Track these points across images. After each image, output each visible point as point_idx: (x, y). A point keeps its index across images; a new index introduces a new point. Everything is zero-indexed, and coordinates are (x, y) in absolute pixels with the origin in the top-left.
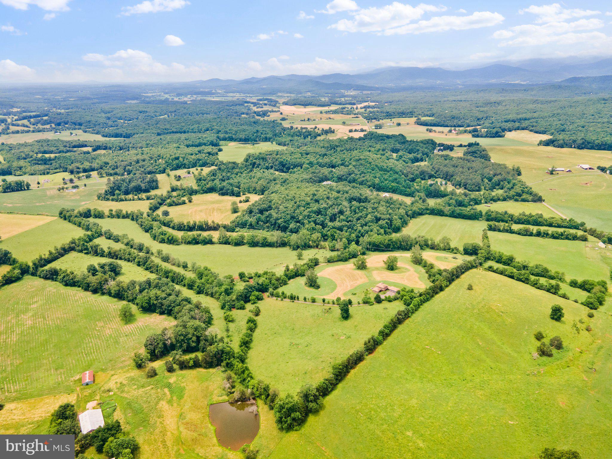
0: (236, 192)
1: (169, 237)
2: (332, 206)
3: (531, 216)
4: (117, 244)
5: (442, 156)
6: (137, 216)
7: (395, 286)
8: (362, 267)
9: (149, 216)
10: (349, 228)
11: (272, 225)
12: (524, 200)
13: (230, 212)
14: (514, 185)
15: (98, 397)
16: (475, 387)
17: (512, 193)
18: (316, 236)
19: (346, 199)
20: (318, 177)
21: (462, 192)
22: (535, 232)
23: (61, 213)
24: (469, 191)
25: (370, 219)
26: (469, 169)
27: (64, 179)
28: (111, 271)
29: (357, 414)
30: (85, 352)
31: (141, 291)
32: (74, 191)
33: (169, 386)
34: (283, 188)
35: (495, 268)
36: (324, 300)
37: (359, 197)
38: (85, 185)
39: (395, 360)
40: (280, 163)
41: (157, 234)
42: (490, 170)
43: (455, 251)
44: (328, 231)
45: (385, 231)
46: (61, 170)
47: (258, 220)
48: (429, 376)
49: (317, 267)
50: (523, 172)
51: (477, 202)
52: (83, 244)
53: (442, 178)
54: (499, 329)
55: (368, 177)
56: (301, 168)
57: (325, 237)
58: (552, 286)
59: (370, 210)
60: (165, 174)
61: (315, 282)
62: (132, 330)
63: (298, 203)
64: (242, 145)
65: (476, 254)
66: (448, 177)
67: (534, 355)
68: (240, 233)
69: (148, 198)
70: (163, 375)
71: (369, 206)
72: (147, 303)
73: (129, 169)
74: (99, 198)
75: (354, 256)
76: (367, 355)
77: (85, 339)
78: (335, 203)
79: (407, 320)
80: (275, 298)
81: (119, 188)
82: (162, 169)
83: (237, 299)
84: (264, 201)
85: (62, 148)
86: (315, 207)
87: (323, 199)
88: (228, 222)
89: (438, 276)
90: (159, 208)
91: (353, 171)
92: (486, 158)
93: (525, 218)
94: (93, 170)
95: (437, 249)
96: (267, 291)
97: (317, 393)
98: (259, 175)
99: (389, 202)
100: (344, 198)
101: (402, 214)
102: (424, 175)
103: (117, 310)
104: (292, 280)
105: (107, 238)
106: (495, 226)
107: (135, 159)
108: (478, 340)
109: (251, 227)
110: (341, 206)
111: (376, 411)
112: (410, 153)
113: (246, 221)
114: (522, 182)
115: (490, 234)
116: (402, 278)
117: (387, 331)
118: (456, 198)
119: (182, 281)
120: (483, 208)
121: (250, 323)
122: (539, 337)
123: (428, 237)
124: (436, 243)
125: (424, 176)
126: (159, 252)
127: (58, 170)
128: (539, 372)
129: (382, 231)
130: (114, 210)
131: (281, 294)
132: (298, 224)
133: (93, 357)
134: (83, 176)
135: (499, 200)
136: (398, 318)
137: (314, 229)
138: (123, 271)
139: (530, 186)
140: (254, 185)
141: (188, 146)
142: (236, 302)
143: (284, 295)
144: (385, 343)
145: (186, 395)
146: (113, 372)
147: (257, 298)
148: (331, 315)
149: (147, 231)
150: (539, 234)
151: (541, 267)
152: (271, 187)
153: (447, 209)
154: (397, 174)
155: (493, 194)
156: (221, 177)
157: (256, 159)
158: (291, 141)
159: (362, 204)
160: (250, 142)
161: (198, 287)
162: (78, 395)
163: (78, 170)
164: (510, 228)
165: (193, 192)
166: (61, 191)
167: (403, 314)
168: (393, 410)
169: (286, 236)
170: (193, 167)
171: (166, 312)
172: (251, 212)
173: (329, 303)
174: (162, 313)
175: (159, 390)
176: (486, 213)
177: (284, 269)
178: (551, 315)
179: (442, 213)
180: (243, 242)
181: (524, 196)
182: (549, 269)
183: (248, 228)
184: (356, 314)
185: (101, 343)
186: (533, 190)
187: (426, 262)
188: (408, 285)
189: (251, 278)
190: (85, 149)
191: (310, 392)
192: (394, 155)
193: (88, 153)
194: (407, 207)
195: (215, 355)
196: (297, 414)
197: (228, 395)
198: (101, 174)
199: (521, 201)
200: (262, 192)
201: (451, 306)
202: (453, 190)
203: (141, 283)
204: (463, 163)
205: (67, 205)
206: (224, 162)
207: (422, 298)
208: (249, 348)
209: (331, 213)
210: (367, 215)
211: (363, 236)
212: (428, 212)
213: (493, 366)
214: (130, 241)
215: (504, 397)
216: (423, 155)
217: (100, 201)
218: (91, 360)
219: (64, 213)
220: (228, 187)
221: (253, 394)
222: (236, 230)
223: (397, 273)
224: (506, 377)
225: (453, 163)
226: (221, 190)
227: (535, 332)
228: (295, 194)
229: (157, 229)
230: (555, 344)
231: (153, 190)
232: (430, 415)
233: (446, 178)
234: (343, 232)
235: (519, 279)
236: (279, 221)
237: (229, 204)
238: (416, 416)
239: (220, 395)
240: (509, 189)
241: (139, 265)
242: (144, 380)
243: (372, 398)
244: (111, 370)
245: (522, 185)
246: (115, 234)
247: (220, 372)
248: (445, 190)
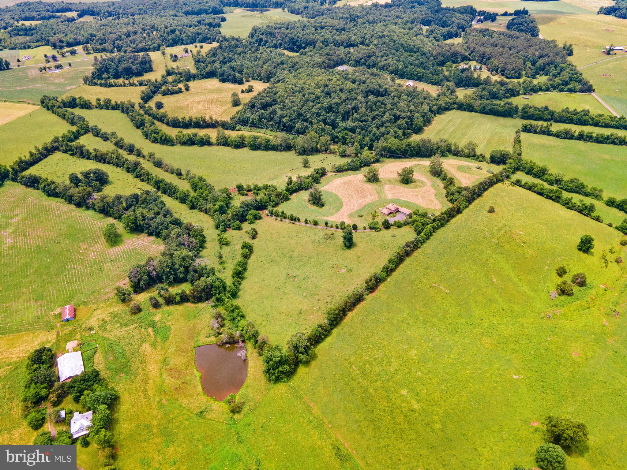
0: (238, 79)
1: (162, 136)
2: (345, 101)
3: (575, 112)
4: (106, 142)
5: (481, 31)
6: (128, 109)
7: (408, 207)
8: (373, 179)
9: (141, 107)
10: (362, 130)
11: (276, 123)
12: (570, 91)
13: (230, 105)
14: (562, 69)
15: (78, 337)
17: (557, 80)
18: (325, 138)
19: (362, 91)
20: (333, 60)
21: (499, 80)
22: (576, 134)
23: (43, 102)
24: (507, 78)
25: (387, 119)
26: (510, 50)
27: (46, 56)
28: (96, 181)
29: (350, 367)
30: (66, 280)
31: (127, 209)
32: (58, 71)
33: (153, 325)
34: (291, 76)
35: (523, 182)
36: (326, 224)
37: (377, 89)
38: (70, 65)
39: (398, 301)
40: (290, 40)
41: (149, 133)
42: (536, 50)
43: (481, 159)
44: (338, 133)
45: (404, 133)
46: (44, 43)
47: (261, 117)
48: (434, 320)
49: (324, 178)
50: (575, 52)
51: (514, 93)
52: (67, 144)
53: (477, 61)
54: (518, 263)
55: (390, 61)
56: (314, 47)
57: (334, 140)
58: (586, 207)
59: (388, 106)
60: (159, 52)
61: (320, 199)
62: (118, 255)
63: (306, 96)
64: (249, 13)
65: (504, 163)
66: (484, 60)
67: (552, 294)
68: (240, 133)
69: (141, 84)
70: (148, 311)
71: (388, 101)
72: (133, 223)
73: (118, 45)
74: (85, 83)
75: (367, 164)
76: (367, 295)
77: (67, 264)
78: (349, 97)
79: (416, 251)
80: (274, 217)
81: (107, 71)
82: (155, 45)
83: (233, 218)
84: (268, 93)
85: (44, 14)
86: (326, 102)
87: (335, 92)
88: (227, 119)
89: (457, 195)
90: (153, 97)
91: (374, 52)
92: (534, 32)
93: (569, 115)
94: (78, 43)
95: (461, 156)
96: (266, 209)
97: (309, 344)
98: (265, 56)
99: (412, 94)
100: (359, 91)
101: (426, 110)
103: (102, 228)
104: (295, 194)
105: (94, 135)
106: (531, 126)
107: (125, 30)
108: (493, 276)
109: (254, 125)
110: (355, 101)
111: (370, 364)
112: (443, 27)
113: (248, 118)
114: (572, 65)
115: (524, 136)
116: (417, 196)
117: (392, 266)
118: (491, 88)
119: (174, 193)
120: (519, 101)
121: (244, 249)
122: (561, 272)
123: (452, 141)
124: (460, 149)
125: (457, 58)
126: (151, 156)
127: (40, 43)
128: (555, 314)
129: (400, 132)
130: (102, 99)
131: (280, 214)
132: (306, 124)
133: (75, 287)
134: (67, 52)
135: (541, 89)
136: (405, 250)
137: (323, 130)
138: (110, 179)
139: (581, 72)
140: (258, 69)
141: (187, 13)
142: (232, 221)
143: (284, 215)
144: (389, 279)
145: (171, 336)
146: (95, 306)
147: (255, 217)
148: (333, 242)
149: (138, 128)
150: (581, 137)
151: (576, 181)
152: (278, 73)
153: (478, 104)
154: (425, 55)
155: (535, 82)
156: (221, 59)
157: (263, 34)
158: (305, 8)
159: (380, 99)
161: (191, 202)
162: (58, 333)
163: (61, 44)
164: (549, 129)
165: (191, 77)
166: (44, 71)
167: (412, 246)
168: (389, 363)
169: (291, 136)
170: (192, 43)
171: (154, 234)
172: (253, 106)
173: (332, 227)
174: (150, 234)
175: (143, 330)
176: (523, 109)
177: (286, 180)
178: (579, 246)
179: (471, 109)
180: (243, 143)
181: (572, 85)
182: (585, 184)
183: (250, 126)
184: (361, 242)
185: (84, 270)
186: (583, 76)
187: (445, 176)
188: (422, 205)
189: (249, 191)
190: (69, 15)
191: (300, 345)
192: (425, 28)
193: (73, 20)
194: (432, 101)
195: (204, 290)
196: (286, 368)
197: (216, 337)
198: (87, 50)
199: (566, 91)
200: (267, 79)
201: (467, 234)
202: (488, 77)
203: (127, 199)
204: (504, 41)
205: (50, 90)
206: (227, 37)
207: (435, 224)
208: (242, 278)
209: (343, 110)
210: (384, 112)
211: (378, 140)
212: (456, 106)
213: (505, 307)
214: (119, 141)
215: (512, 346)
216: (459, 28)
217: (87, 86)
218: (73, 291)
219: (46, 101)
220: (229, 72)
221: (242, 336)
222: (237, 128)
223: (411, 188)
224: (518, 320)
225: (492, 40)
226: (222, 75)
227: (558, 267)
228: (304, 84)
229: (149, 126)
230: (578, 281)
231: (146, 73)
232: (429, 369)
233: (482, 61)
234: (356, 134)
235: (549, 197)
236: (285, 120)
237: (230, 95)
238: (413, 370)
239: (208, 335)
240: (555, 76)
241: (128, 171)
242: (128, 317)
243: (368, 348)
244: (94, 303)
245: (572, 70)
246: (103, 131)
247: (209, 307)
248: (479, 77)
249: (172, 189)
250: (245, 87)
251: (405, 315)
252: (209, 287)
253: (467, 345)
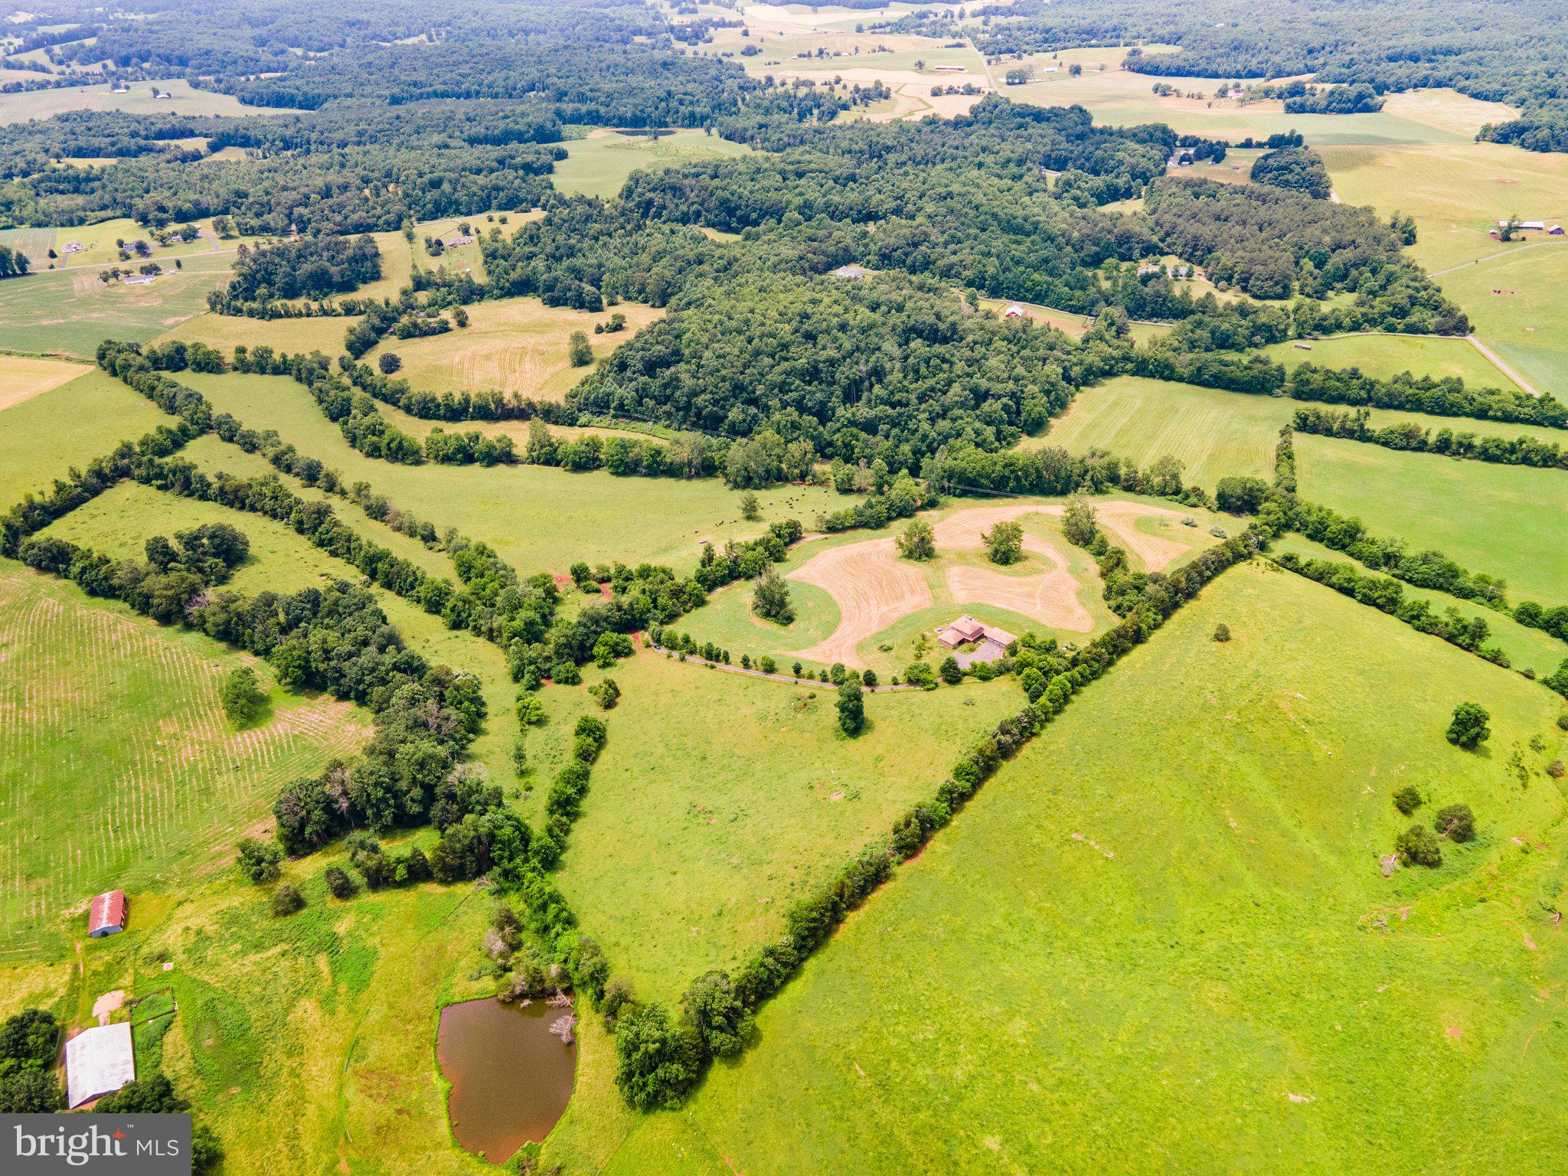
0: (588, 298)
1: (392, 440)
2: (851, 354)
3: (1427, 385)
4: (251, 457)
5: (1188, 184)
6: (311, 371)
7: (1008, 626)
8: (921, 550)
9: (345, 368)
10: (894, 425)
11: (678, 409)
12: (1412, 329)
13: (567, 363)
14: (1390, 279)
15: (127, 980)
16: (1202, 971)
17: (1380, 304)
18: (801, 447)
19: (894, 329)
20: (824, 253)
21: (1235, 301)
22: (1432, 439)
23: (102, 356)
24: (1255, 297)
25: (957, 398)
26: (1261, 230)
27: (120, 244)
28: (215, 555)
29: (849, 1070)
30: (114, 821)
31: (285, 630)
32: (148, 281)
33: (331, 945)
34: (719, 291)
35: (1303, 562)
36: (797, 670)
37: (931, 326)
38: (179, 264)
39: (979, 881)
40: (721, 204)
41: (359, 432)
42: (1324, 231)
43: (1193, 500)
44: (834, 433)
45: (999, 432)
46: (119, 213)
47: (642, 394)
48: (1074, 933)
49: (794, 546)
50: (1420, 236)
51: (1273, 335)
52: (151, 461)
53: (1180, 256)
54: (1292, 778)
55: (965, 255)
56: (779, 222)
57: (824, 450)
58: (1465, 627)
59: (960, 367)
60: (400, 233)
61: (782, 604)
62: (255, 750)
63: (756, 341)
64: (625, 139)
65: (1254, 511)
66: (1197, 253)
67: (1386, 863)
68: (588, 433)
69: (349, 310)
70: (318, 908)
71: (959, 354)
72: (299, 667)
73: (301, 216)
74: (213, 309)
75: (904, 511)
76: (899, 863)
77: (119, 776)
78: (862, 345)
79: (1028, 745)
80: (664, 651)
81: (268, 279)
82: (391, 217)
83: (558, 653)
84: (660, 333)
85: (126, 141)
86: (803, 356)
87: (827, 332)
88: (556, 397)
89: (1132, 596)
90: (377, 342)
91: (926, 235)
92: (1318, 189)
93: (1411, 391)
94: (203, 213)
95: (1142, 492)
96: (644, 629)
97: (738, 1004)
98: (658, 242)
99: (1019, 338)
100: (887, 329)
101: (1054, 377)
102: (1125, 247)
103: (221, 680)
104: (720, 590)
105: (224, 439)
106: (1319, 418)
107: (319, 182)
108: (1227, 813)
109: (623, 412)
110: (878, 354)
111: (903, 1059)
112: (1097, 173)
113: (608, 395)
114: (1416, 269)
115: (1301, 442)
116: (1030, 595)
117: (963, 785)
118: (1216, 322)
119: (413, 588)
120: (1286, 355)
121: (583, 736)
122: (1408, 803)
123: (1119, 454)
124: (1140, 475)
125: (1130, 248)
126: (361, 490)
127: (109, 213)
128: (1394, 918)
129: (989, 432)
130: (250, 349)
131: (680, 642)
132: (753, 410)
133: (133, 840)
134: (176, 233)
135: (1339, 326)
136: (999, 742)
137: (795, 426)
138: (252, 550)
139: (1437, 284)
140: (639, 276)
141: (473, 141)
142: (555, 661)
143: (690, 646)
144: (956, 821)
145: (376, 976)
146: (181, 894)
147: (614, 651)
148: (813, 717)
149: (334, 419)
150: (1444, 446)
151: (1437, 560)
152: (688, 285)
153: (1184, 361)
154: (1052, 241)
155: (1325, 307)
156: (549, 249)
157: (654, 190)
158: (761, 126)
159: (939, 349)
160: (647, 129)
161: (453, 610)
162: (76, 968)
163: (160, 215)
164: (1362, 426)
165: (472, 293)
166: (112, 281)
167: (1015, 731)
168: (954, 1055)
169: (714, 441)
170: (480, 211)
171: (352, 695)
172: (623, 367)
173: (811, 677)
174: (343, 696)
175: (302, 960)
176: (1297, 374)
177: (700, 553)
178: (1451, 731)
179: (1167, 373)
180: (597, 459)
181: (1416, 316)
182: (1460, 565)
183: (615, 417)
184: (884, 719)
185: (162, 793)
186: (1442, 295)
187: (1103, 543)
188: (1044, 621)
189: (603, 581)
190: (188, 145)
191: (715, 1006)
192: (1051, 176)
193: (196, 156)
194: (1069, 353)
195: (470, 848)
196: (676, 1070)
197: (498, 977)
198: (224, 229)
199: (1402, 331)
200: (662, 298)
201: (1159, 697)
202: (1209, 295)
203: (289, 604)
204: (1246, 208)
205: (121, 326)
206: (567, 197)
207: (1075, 672)
208: (574, 816)
209: (847, 378)
210: (950, 383)
211: (933, 451)
212: (1129, 366)
213: (1262, 895)
214: (284, 453)
215: (1283, 1008)
216: (1134, 177)
217: (216, 317)
218: (126, 851)
219: (111, 354)
220: (568, 282)
221: (564, 976)
222: (583, 420)
223: (1016, 574)
224: (1297, 934)
225: (1216, 207)
226: (550, 288)
227: (1398, 788)
228: (752, 311)
229: (359, 416)
230: (1452, 827)
231: (365, 282)
232: (1059, 1074)
233: (1192, 255)
234: (879, 438)
235: (1367, 601)
236: (700, 400)
237: (566, 338)
238: (1017, 1077)
239: (476, 974)
240: (1373, 293)
241: (300, 531)
242: (265, 923)
243: (897, 1014)
244: (179, 885)
245: (1414, 280)
246: (245, 428)
247: (484, 894)
248: (1186, 294)
249: (408, 576)
250: (605, 318)
251: (997, 921)
252: (485, 840)
253: (1163, 1005)
